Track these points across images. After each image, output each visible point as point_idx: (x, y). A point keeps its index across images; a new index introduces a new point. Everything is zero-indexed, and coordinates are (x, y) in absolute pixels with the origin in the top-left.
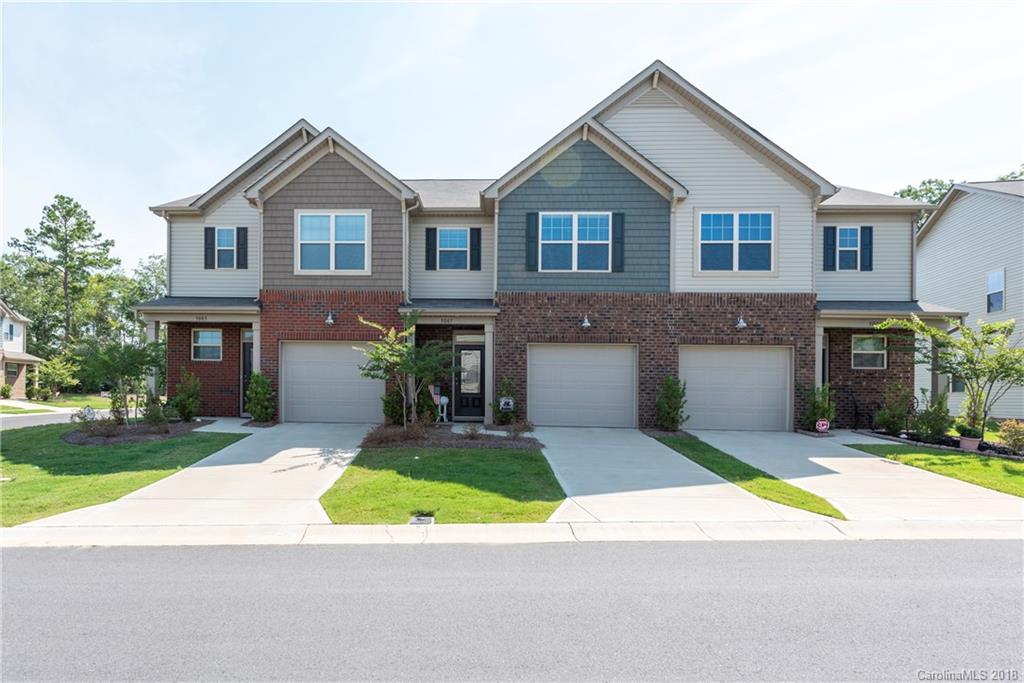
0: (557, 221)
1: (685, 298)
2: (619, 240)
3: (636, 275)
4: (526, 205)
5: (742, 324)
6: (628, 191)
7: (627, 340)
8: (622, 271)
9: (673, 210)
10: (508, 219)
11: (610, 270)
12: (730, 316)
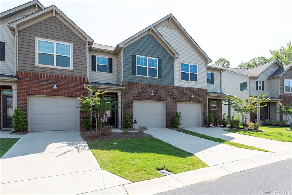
0: (142, 59)
1: (178, 88)
2: (160, 68)
3: (165, 80)
4: (132, 52)
5: (192, 96)
6: (162, 53)
7: (163, 100)
8: (161, 78)
9: (174, 61)
10: (126, 56)
11: (158, 77)
12: (189, 94)
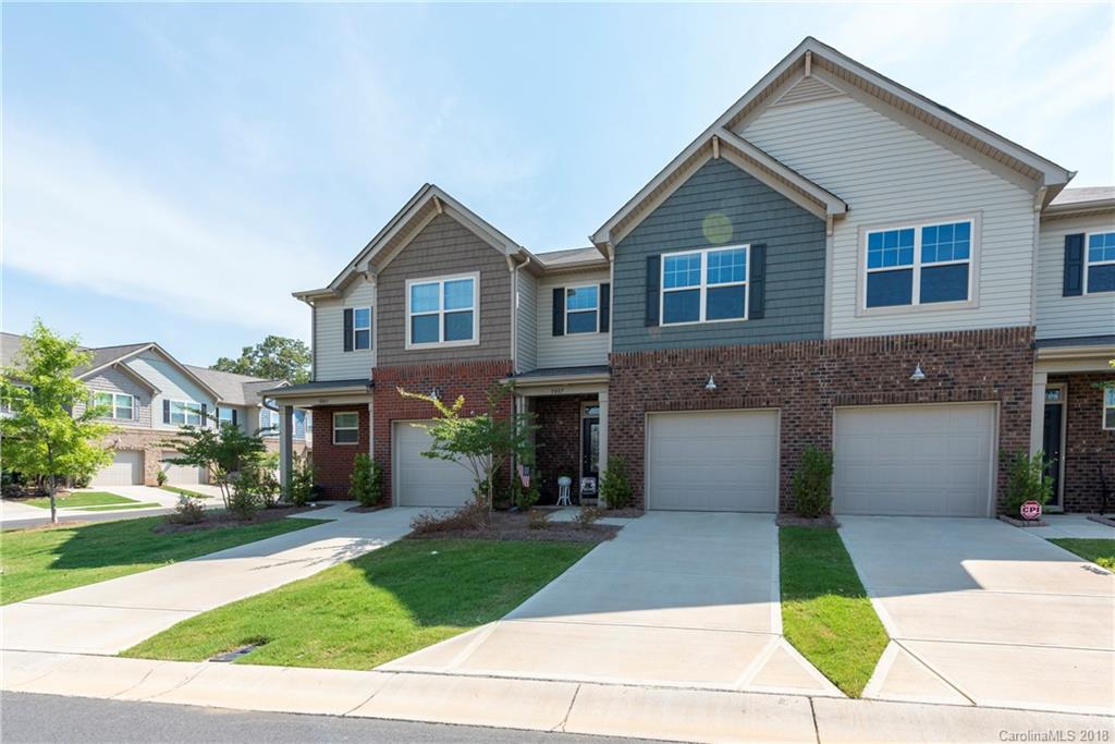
0: (682, 263)
1: (841, 346)
2: (758, 279)
3: (780, 321)
4: (647, 248)
5: (919, 375)
6: (771, 215)
7: (764, 404)
8: (762, 318)
9: (829, 232)
10: (626, 266)
11: (746, 317)
12: (905, 365)
